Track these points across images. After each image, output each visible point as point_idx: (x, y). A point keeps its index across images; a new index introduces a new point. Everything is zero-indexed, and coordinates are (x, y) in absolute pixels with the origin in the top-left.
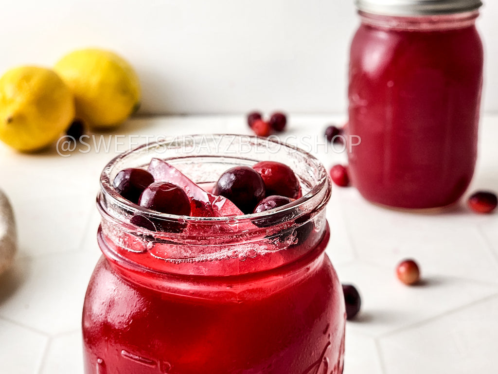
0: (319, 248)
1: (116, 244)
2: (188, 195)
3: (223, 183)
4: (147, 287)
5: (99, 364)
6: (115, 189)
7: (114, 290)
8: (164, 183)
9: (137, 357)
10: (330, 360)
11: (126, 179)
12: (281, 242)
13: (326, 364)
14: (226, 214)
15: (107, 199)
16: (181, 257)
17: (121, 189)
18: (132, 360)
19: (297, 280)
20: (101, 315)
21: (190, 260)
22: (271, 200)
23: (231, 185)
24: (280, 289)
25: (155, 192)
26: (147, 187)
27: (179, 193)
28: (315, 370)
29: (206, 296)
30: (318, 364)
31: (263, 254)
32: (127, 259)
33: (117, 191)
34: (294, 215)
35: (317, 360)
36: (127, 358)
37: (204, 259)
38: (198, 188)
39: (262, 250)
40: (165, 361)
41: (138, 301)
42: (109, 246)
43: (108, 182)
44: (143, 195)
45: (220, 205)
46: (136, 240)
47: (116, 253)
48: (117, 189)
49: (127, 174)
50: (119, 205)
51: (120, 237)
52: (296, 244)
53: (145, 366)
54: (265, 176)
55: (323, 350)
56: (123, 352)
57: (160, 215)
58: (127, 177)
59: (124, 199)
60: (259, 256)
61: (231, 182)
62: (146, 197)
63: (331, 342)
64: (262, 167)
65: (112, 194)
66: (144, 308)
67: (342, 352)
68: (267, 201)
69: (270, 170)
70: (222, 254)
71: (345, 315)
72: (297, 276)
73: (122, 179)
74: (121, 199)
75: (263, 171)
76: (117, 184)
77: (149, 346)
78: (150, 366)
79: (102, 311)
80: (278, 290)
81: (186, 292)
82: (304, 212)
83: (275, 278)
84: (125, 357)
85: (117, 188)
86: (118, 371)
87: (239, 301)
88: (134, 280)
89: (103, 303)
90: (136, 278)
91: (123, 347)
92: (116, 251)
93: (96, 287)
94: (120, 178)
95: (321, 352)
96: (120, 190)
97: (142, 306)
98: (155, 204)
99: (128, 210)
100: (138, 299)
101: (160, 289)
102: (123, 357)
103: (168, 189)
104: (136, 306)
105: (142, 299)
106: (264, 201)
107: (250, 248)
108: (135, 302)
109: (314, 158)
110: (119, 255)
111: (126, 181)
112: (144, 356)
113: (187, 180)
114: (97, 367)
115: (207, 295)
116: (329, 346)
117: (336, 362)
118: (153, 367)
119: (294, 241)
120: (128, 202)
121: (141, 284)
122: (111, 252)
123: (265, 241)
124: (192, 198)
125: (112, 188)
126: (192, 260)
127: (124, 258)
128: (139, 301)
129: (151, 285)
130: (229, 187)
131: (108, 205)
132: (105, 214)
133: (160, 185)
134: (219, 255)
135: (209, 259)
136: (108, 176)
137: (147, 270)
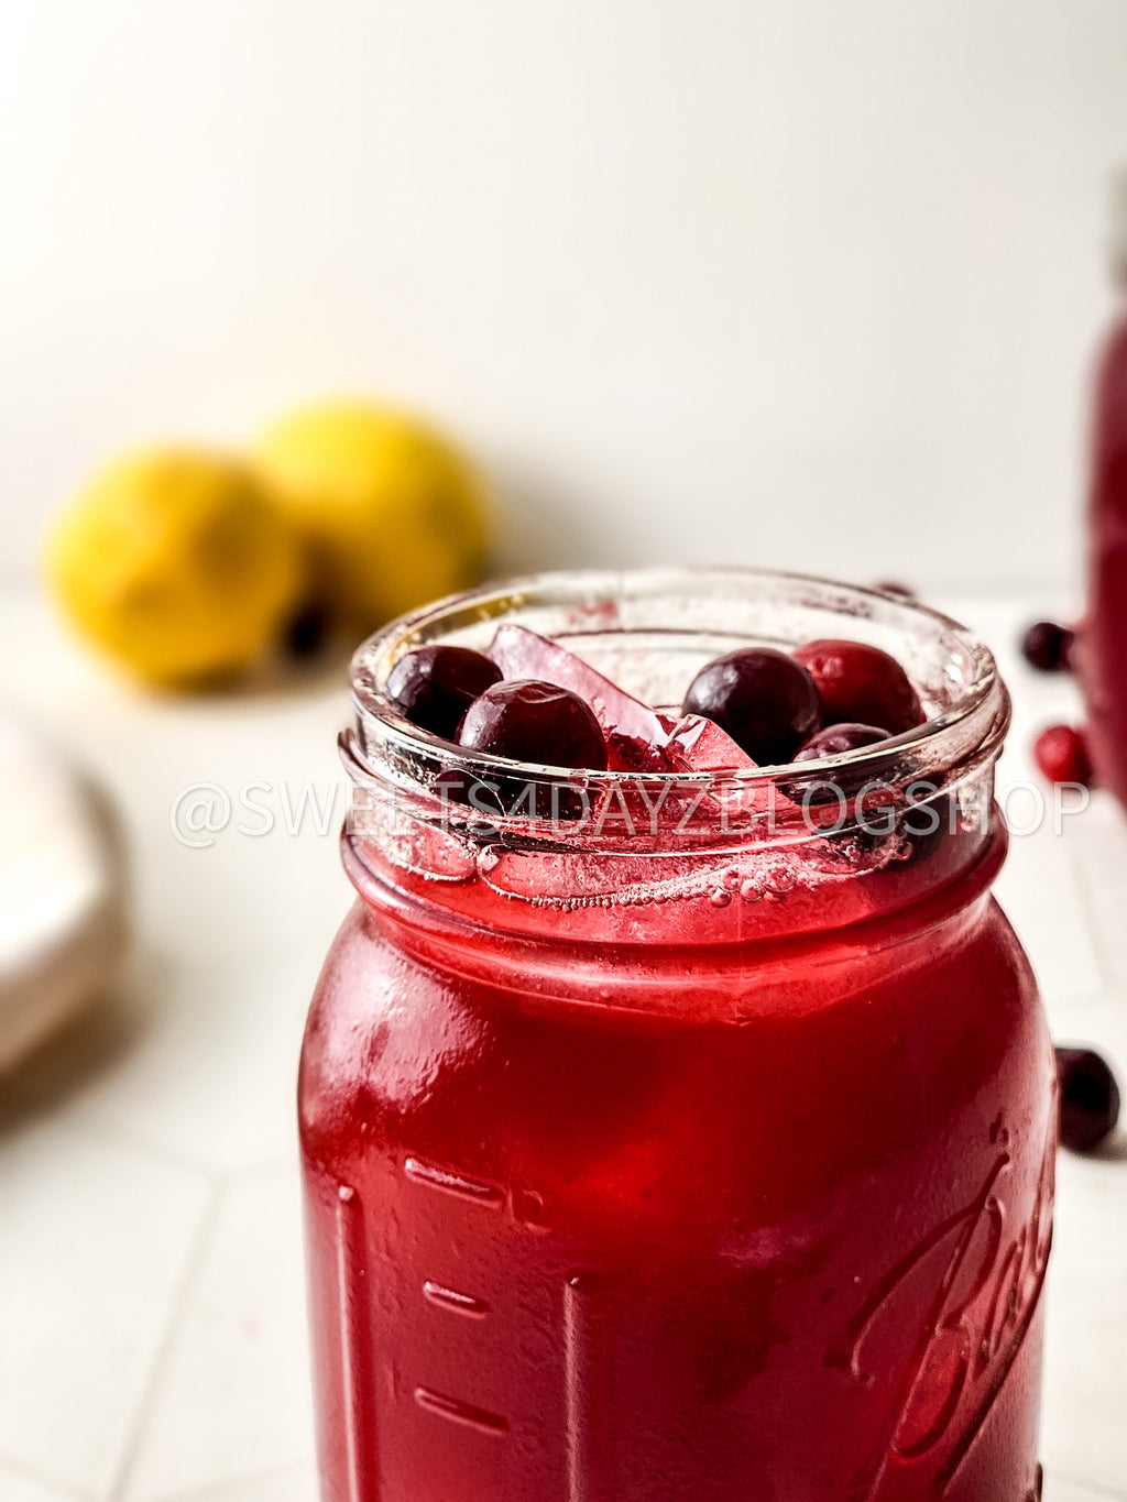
0: (973, 876)
1: (391, 860)
2: (600, 720)
3: (703, 695)
4: (477, 980)
5: (343, 1202)
6: (390, 702)
7: (387, 993)
8: (530, 683)
9: (450, 1179)
10: (1008, 1207)
11: (422, 675)
12: (862, 851)
13: (996, 1217)
14: (704, 766)
15: (366, 731)
16: (578, 892)
17: (405, 703)
18: (434, 1186)
19: (911, 965)
20: (350, 1061)
21: (601, 900)
22: (836, 734)
23: (725, 696)
24: (860, 989)
25: (502, 707)
26: (479, 693)
27: (573, 709)
28: (962, 1232)
29: (647, 1006)
30: (969, 1217)
31: (812, 883)
32: (421, 901)
33: (395, 709)
34: (898, 775)
35: (968, 1203)
36: (420, 1181)
37: (642, 897)
38: (630, 701)
39: (809, 873)
40: (527, 1188)
41: (453, 1019)
42: (372, 867)
43: (372, 685)
44: (468, 715)
45: (687, 740)
46: (447, 844)
47: (392, 884)
48: (396, 702)
49: (425, 659)
50: (399, 744)
51: (401, 838)
52: (905, 861)
53: (469, 1203)
54: (824, 679)
55: (986, 1176)
56: (409, 1164)
57: (515, 767)
58: (425, 669)
59: (414, 726)
60: (800, 888)
61: (725, 688)
62: (476, 722)
63: (1010, 1155)
64: (815, 654)
65: (379, 714)
66: (468, 1040)
67: (1046, 1194)
68: (825, 738)
69: (838, 661)
70: (695, 882)
71: (1054, 1085)
72: (910, 955)
73: (411, 675)
74: (406, 727)
75: (819, 666)
76: (396, 692)
77: (483, 1146)
78: (486, 1203)
79: (351, 1049)
80: (854, 990)
81: (591, 993)
82: (928, 767)
83: (847, 951)
84: (414, 1179)
85: (396, 700)
86: (396, 1219)
87: (740, 1020)
88: (441, 961)
89: (355, 1029)
90: (445, 954)
91: (410, 1152)
92: (389, 878)
93: (338, 985)
94: (404, 672)
95: (982, 1179)
96: (402, 706)
97: (463, 1033)
98: (502, 739)
99: (425, 755)
100: (453, 1014)
101: (516, 986)
102: (410, 1182)
103: (541, 697)
104: (446, 1034)
105: (463, 1014)
106: (817, 739)
107: (774, 865)
108: (444, 1023)
109: (963, 629)
110: (401, 890)
111: (420, 680)
112: (468, 1175)
113: (599, 682)
114: (339, 1213)
115: (652, 1000)
116: (1007, 1168)
117: (1027, 1218)
118: (495, 1205)
119: (901, 850)
120: (424, 736)
121: (461, 970)
122: (378, 881)
123: (816, 846)
124: (612, 728)
125: (380, 700)
126: (609, 899)
127: (413, 896)
128: (456, 1021)
129: (489, 975)
130: (718, 703)
131: (370, 747)
132: (360, 770)
133: (520, 686)
134: (684, 886)
135: (656, 895)
136: (372, 670)
137: (477, 930)
